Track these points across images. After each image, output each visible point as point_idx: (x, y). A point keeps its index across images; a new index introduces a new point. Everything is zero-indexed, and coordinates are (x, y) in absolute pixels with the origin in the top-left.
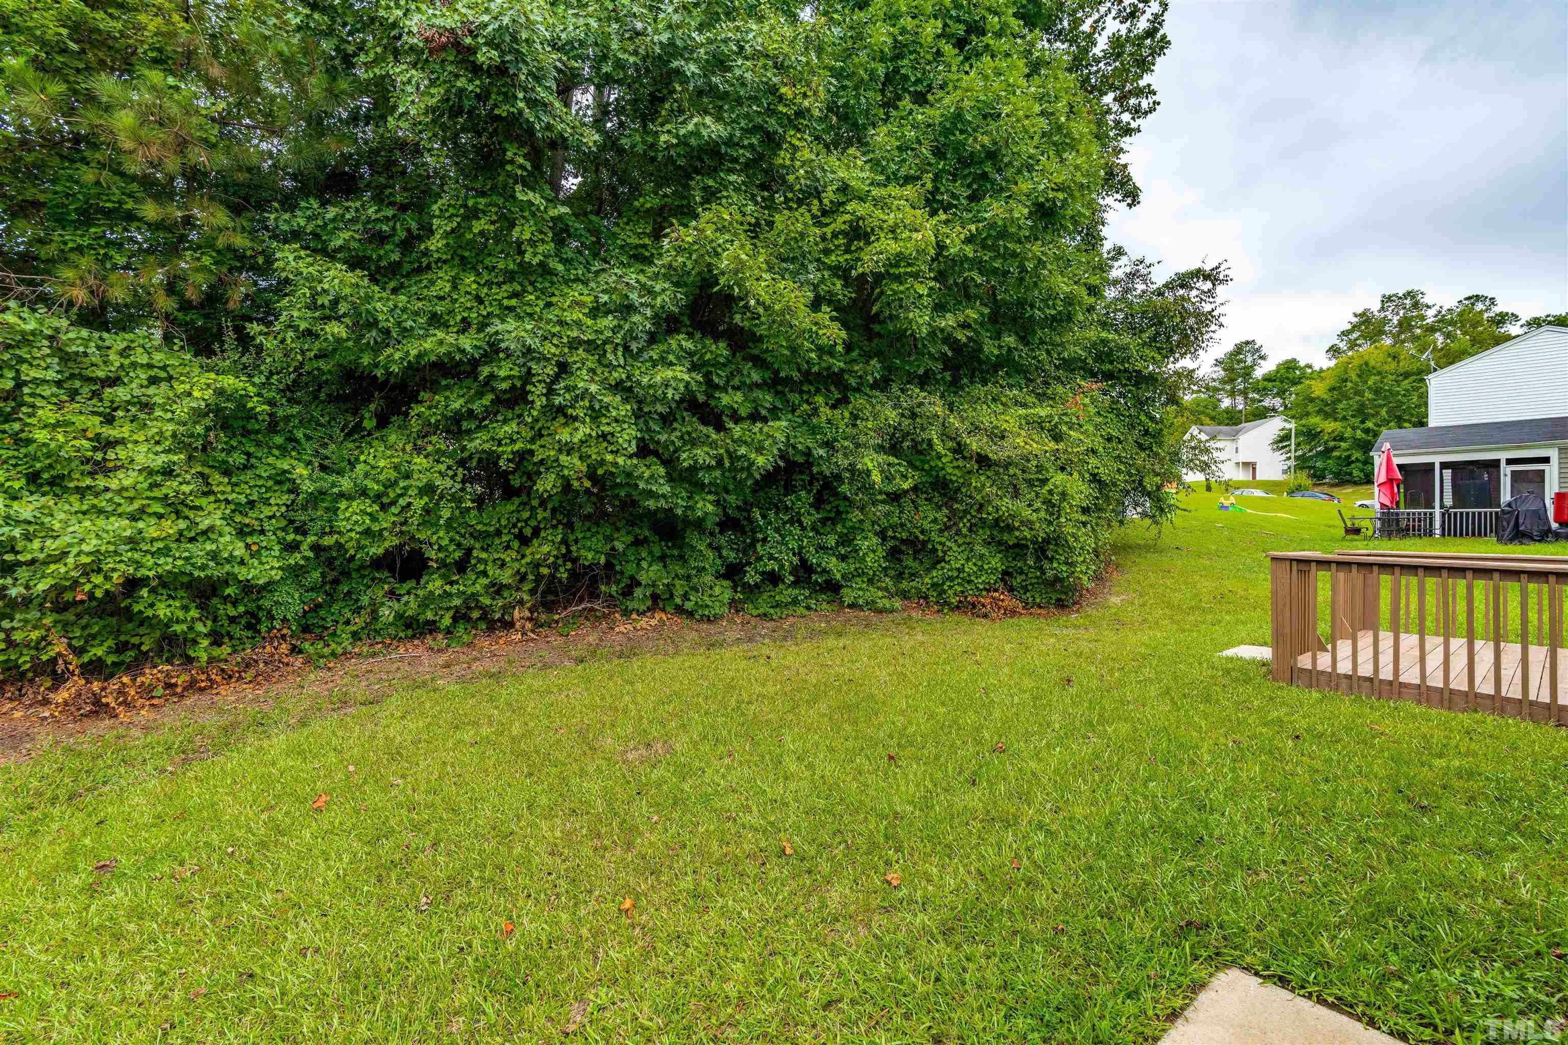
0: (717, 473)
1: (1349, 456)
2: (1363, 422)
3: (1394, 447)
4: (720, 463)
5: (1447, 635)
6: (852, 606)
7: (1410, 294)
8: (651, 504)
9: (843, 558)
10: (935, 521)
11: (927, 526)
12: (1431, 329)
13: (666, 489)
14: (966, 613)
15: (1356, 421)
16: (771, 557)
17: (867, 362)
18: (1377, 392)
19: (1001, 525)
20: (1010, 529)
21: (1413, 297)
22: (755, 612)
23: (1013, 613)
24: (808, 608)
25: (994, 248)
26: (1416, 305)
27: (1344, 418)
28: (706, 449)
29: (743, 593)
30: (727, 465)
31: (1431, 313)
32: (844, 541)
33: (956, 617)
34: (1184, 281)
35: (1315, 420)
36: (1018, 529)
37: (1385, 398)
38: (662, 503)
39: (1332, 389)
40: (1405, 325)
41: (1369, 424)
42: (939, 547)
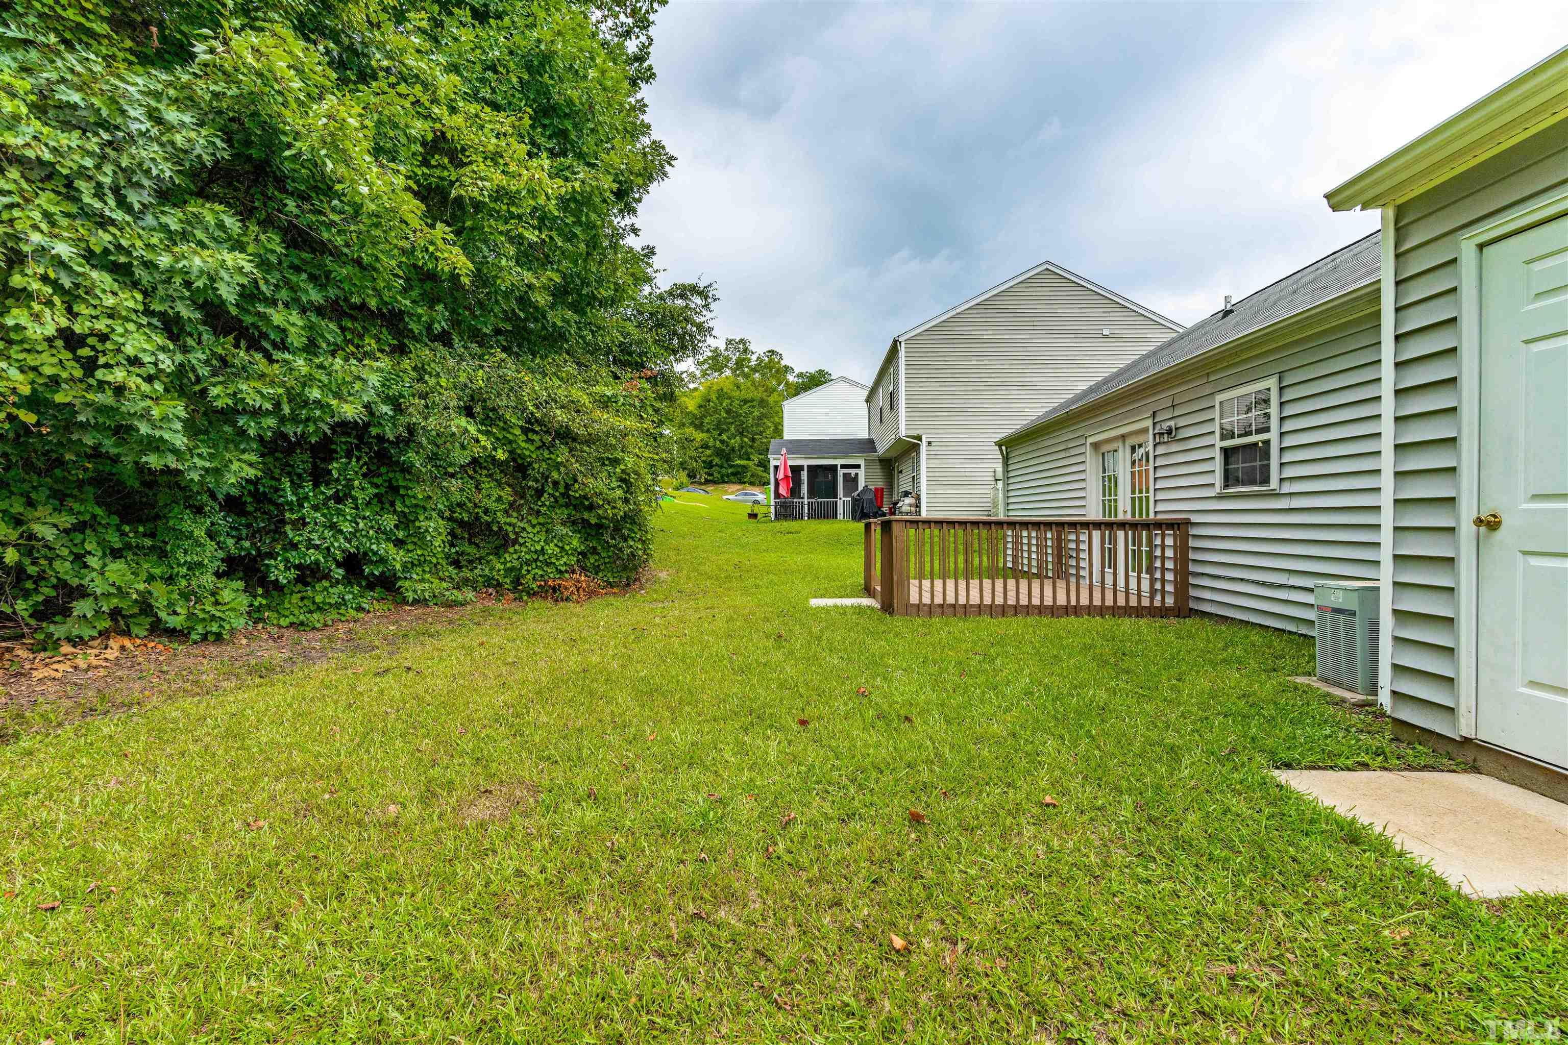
0: (271, 422)
1: (711, 462)
2: (720, 435)
3: (789, 452)
4: (278, 405)
5: (944, 578)
6: (416, 602)
7: (742, 341)
8: (153, 461)
9: (399, 543)
10: (499, 499)
11: (493, 506)
12: (754, 370)
13: (180, 441)
14: (545, 598)
15: (716, 433)
16: (310, 545)
17: (431, 308)
18: (728, 412)
19: (585, 504)
20: (591, 508)
21: (744, 344)
22: (284, 622)
23: (592, 594)
24: (360, 609)
25: (577, 214)
26: (746, 350)
27: (708, 431)
28: (258, 385)
29: (266, 595)
30: (286, 410)
31: (754, 357)
32: (405, 521)
33: (538, 603)
34: (685, 291)
35: (689, 431)
36: (600, 507)
37: (733, 417)
38: (171, 462)
39: (700, 407)
40: (740, 364)
41: (724, 437)
42: (510, 529)
